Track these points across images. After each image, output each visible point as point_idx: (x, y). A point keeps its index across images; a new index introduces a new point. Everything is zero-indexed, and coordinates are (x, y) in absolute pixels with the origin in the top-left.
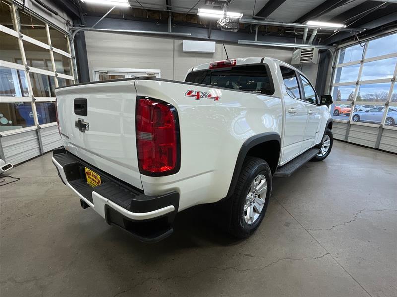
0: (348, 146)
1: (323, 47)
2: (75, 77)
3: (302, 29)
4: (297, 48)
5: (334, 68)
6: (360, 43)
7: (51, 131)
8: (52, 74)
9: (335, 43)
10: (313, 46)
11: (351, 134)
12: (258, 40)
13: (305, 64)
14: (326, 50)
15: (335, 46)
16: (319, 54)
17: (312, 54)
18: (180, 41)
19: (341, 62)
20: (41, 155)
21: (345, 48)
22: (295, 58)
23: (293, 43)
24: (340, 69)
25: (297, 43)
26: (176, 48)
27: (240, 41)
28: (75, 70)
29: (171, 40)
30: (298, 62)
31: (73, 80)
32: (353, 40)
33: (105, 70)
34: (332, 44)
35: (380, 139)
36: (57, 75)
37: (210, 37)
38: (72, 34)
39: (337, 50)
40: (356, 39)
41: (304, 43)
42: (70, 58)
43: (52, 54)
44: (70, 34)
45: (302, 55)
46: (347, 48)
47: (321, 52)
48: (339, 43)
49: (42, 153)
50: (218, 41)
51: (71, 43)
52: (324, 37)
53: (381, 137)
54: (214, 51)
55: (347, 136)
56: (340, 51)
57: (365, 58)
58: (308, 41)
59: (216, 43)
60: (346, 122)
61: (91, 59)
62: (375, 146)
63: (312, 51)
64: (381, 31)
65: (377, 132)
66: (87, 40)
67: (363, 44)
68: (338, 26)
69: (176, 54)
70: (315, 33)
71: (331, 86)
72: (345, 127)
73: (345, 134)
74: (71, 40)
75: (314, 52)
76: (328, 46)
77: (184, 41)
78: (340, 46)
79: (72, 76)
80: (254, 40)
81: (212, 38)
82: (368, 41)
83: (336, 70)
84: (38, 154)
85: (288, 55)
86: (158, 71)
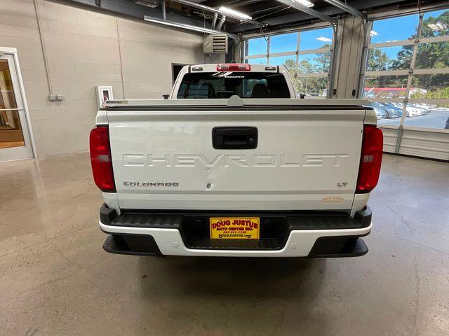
1: (232, 36)
3: (212, 14)
4: (209, 34)
5: (242, 59)
6: (264, 36)
9: (240, 32)
10: (225, 35)
12: (167, 19)
15: (240, 35)
17: (225, 42)
22: (207, 45)
23: (202, 27)
25: (206, 28)
27: (147, 18)
30: (211, 51)
34: (236, 33)
39: (242, 40)
40: (261, 32)
41: (213, 29)
45: (214, 42)
47: (230, 39)
52: (231, 25)
56: (245, 42)
57: (270, 53)
58: (217, 27)
63: (225, 39)
64: (279, 28)
67: (267, 38)
68: (244, 17)
70: (224, 20)
78: (244, 36)
80: (163, 18)
82: (270, 36)
86: (14, 50)
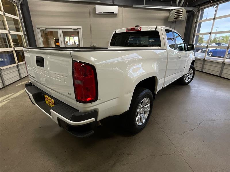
0: (203, 74)
1: (190, 9)
2: (24, 32)
4: (172, 10)
5: (196, 23)
6: (213, 5)
7: (10, 71)
8: (6, 32)
9: (198, 5)
10: (183, 8)
11: (205, 67)
12: (146, 5)
13: (178, 21)
14: (191, 11)
15: (197, 8)
16: (187, 13)
17: (182, 13)
18: (93, 6)
19: (201, 19)
20: (4, 87)
21: (204, 9)
22: (171, 16)
23: (170, 6)
24: (200, 24)
25: (172, 6)
26: (91, 11)
27: (134, 6)
28: (23, 28)
29: (87, 5)
30: (173, 20)
31: (23, 35)
32: (209, 3)
33: (44, 27)
34: (195, 7)
35: (223, 70)
36: (10, 32)
37: (113, 3)
38: (19, 3)
39: (199, 11)
40: (211, 3)
41: (177, 6)
42: (19, 20)
43: (5, 17)
44: (17, 2)
45: (175, 14)
46: (205, 9)
47: (188, 11)
48: (200, 5)
49: (5, 86)
50: (119, 6)
51: (18, 9)
53: (223, 69)
54: (117, 13)
55: (203, 68)
56: (201, 11)
57: (216, 17)
58: (180, 4)
59: (118, 7)
60: (203, 59)
61: (34, 19)
62: (219, 75)
63: (182, 11)
65: (221, 66)
66: (29, 6)
67: (215, 6)
69: (92, 15)
71: (194, 35)
72: (202, 62)
73: (201, 67)
74: (18, 7)
75: (183, 12)
76: (193, 8)
77: (97, 6)
78: (201, 8)
79: (22, 32)
80: (144, 5)
81: (115, 3)
82: (218, 4)
83: (198, 24)
84: (2, 87)
85: (166, 14)
86: (80, 27)
